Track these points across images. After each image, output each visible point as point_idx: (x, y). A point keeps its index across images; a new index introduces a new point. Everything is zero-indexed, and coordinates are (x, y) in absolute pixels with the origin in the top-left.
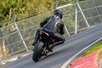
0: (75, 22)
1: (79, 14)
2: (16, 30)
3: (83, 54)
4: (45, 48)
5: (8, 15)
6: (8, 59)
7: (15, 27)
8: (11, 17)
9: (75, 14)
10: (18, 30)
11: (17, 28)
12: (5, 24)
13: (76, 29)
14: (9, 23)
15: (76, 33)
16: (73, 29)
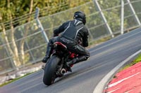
0: (121, 18)
1: (127, 7)
2: (40, 29)
3: (132, 62)
4: (62, 65)
5: (28, 9)
6: (28, 68)
7: (38, 25)
8: (33, 11)
9: (121, 7)
10: (42, 29)
11: (41, 26)
12: (24, 21)
13: (122, 27)
14: (29, 19)
15: (122, 33)
16: (118, 28)
